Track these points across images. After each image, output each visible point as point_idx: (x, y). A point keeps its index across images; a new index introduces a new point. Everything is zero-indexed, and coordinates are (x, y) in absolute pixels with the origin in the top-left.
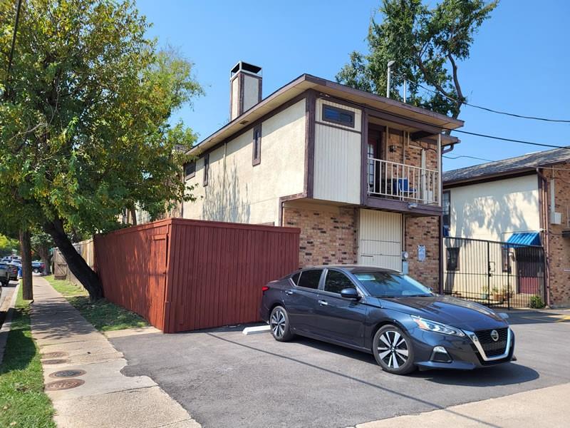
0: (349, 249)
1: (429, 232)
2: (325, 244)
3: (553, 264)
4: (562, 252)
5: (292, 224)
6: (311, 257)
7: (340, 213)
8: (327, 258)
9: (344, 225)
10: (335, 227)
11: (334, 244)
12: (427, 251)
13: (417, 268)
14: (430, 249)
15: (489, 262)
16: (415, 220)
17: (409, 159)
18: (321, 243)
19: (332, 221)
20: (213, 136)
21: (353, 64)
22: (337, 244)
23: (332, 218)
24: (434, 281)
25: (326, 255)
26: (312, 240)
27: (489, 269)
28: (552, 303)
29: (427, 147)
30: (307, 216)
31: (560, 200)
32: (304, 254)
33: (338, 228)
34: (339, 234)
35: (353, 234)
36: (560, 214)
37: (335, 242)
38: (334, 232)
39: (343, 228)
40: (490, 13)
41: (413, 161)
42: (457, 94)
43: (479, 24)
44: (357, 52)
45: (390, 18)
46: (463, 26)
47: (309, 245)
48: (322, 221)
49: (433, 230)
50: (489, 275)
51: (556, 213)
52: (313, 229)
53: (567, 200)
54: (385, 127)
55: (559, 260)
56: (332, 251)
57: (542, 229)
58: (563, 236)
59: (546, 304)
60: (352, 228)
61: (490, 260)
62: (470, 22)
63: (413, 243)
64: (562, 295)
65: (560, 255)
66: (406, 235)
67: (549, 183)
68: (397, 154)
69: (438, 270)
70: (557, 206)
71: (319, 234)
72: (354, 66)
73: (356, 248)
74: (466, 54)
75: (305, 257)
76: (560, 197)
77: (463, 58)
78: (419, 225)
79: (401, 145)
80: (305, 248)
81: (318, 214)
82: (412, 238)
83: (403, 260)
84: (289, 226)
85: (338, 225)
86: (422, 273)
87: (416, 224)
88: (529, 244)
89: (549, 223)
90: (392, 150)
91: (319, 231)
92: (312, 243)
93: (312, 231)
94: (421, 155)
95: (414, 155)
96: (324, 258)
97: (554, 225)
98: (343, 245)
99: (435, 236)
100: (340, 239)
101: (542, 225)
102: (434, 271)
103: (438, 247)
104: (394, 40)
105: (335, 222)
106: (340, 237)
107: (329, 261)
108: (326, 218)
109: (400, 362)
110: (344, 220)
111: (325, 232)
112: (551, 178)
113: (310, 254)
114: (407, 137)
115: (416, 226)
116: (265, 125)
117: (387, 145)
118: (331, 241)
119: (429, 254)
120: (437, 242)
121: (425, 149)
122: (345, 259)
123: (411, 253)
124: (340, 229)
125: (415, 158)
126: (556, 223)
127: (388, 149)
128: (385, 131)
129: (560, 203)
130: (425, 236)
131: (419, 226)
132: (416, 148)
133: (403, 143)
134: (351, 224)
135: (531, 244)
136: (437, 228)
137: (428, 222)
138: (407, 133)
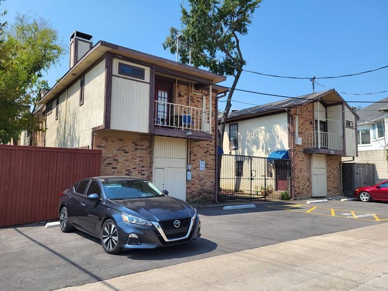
0: (146, 164)
1: (208, 151)
2: (127, 160)
3: (296, 171)
4: (303, 163)
5: (101, 147)
6: (116, 170)
7: (140, 139)
8: (129, 170)
9: (143, 148)
10: (135, 149)
11: (135, 161)
12: (206, 164)
13: (198, 175)
14: (208, 163)
15: (251, 171)
16: (198, 143)
17: (194, 102)
18: (125, 160)
19: (133, 145)
20: (57, 85)
21: (172, 36)
22: (138, 161)
23: (133, 143)
24: (211, 184)
25: (128, 169)
26: (117, 158)
27: (251, 175)
28: (295, 195)
29: (207, 94)
30: (113, 141)
31: (302, 129)
32: (110, 168)
33: (138, 149)
34: (139, 153)
35: (149, 154)
36: (301, 138)
37: (135, 159)
38: (135, 152)
39: (142, 149)
40: (259, 4)
41: (196, 103)
42: (240, 58)
43: (252, 11)
44: (174, 28)
45: (192, 4)
46: (241, 13)
47: (115, 161)
48: (126, 144)
49: (212, 150)
50: (252, 179)
51: (298, 138)
52: (118, 150)
53: (307, 129)
54: (175, 80)
55: (301, 168)
56: (133, 165)
57: (289, 148)
58: (304, 152)
59: (291, 197)
60: (149, 149)
61: (252, 169)
62: (246, 10)
63: (196, 159)
64: (303, 191)
65: (302, 165)
66: (190, 154)
67: (295, 118)
68: (185, 98)
69: (214, 176)
70: (300, 133)
71: (123, 154)
72: (173, 37)
73: (152, 163)
74: (245, 31)
75: (112, 170)
76: (302, 127)
77: (244, 34)
78: (201, 146)
79: (187, 93)
80: (111, 164)
81: (122, 140)
82: (196, 155)
83: (187, 171)
84: (98, 149)
85: (138, 147)
86: (203, 179)
87: (198, 146)
88: (281, 158)
89: (294, 144)
90: (180, 96)
91: (122, 152)
92: (117, 160)
93: (117, 151)
94: (202, 99)
95: (197, 99)
96: (126, 170)
97: (297, 145)
98: (142, 161)
99: (212, 153)
100: (139, 157)
101: (289, 146)
102: (211, 177)
103: (214, 161)
104: (197, 20)
105: (136, 145)
106: (140, 155)
107: (130, 172)
108: (128, 142)
109: (113, 245)
110: (143, 144)
111: (127, 153)
112: (296, 114)
113: (116, 168)
114: (191, 86)
115: (198, 147)
116: (87, 76)
117: (176, 92)
118: (132, 158)
119: (208, 166)
120: (214, 158)
121: (206, 95)
122: (144, 171)
123: (194, 166)
124: (140, 150)
125: (198, 101)
126: (299, 144)
127: (177, 95)
128: (175, 83)
129: (303, 131)
130: (205, 154)
131: (200, 148)
132: (199, 94)
133: (189, 91)
134: (148, 146)
135: (282, 158)
136: (214, 148)
137: (207, 145)
138: (191, 84)
